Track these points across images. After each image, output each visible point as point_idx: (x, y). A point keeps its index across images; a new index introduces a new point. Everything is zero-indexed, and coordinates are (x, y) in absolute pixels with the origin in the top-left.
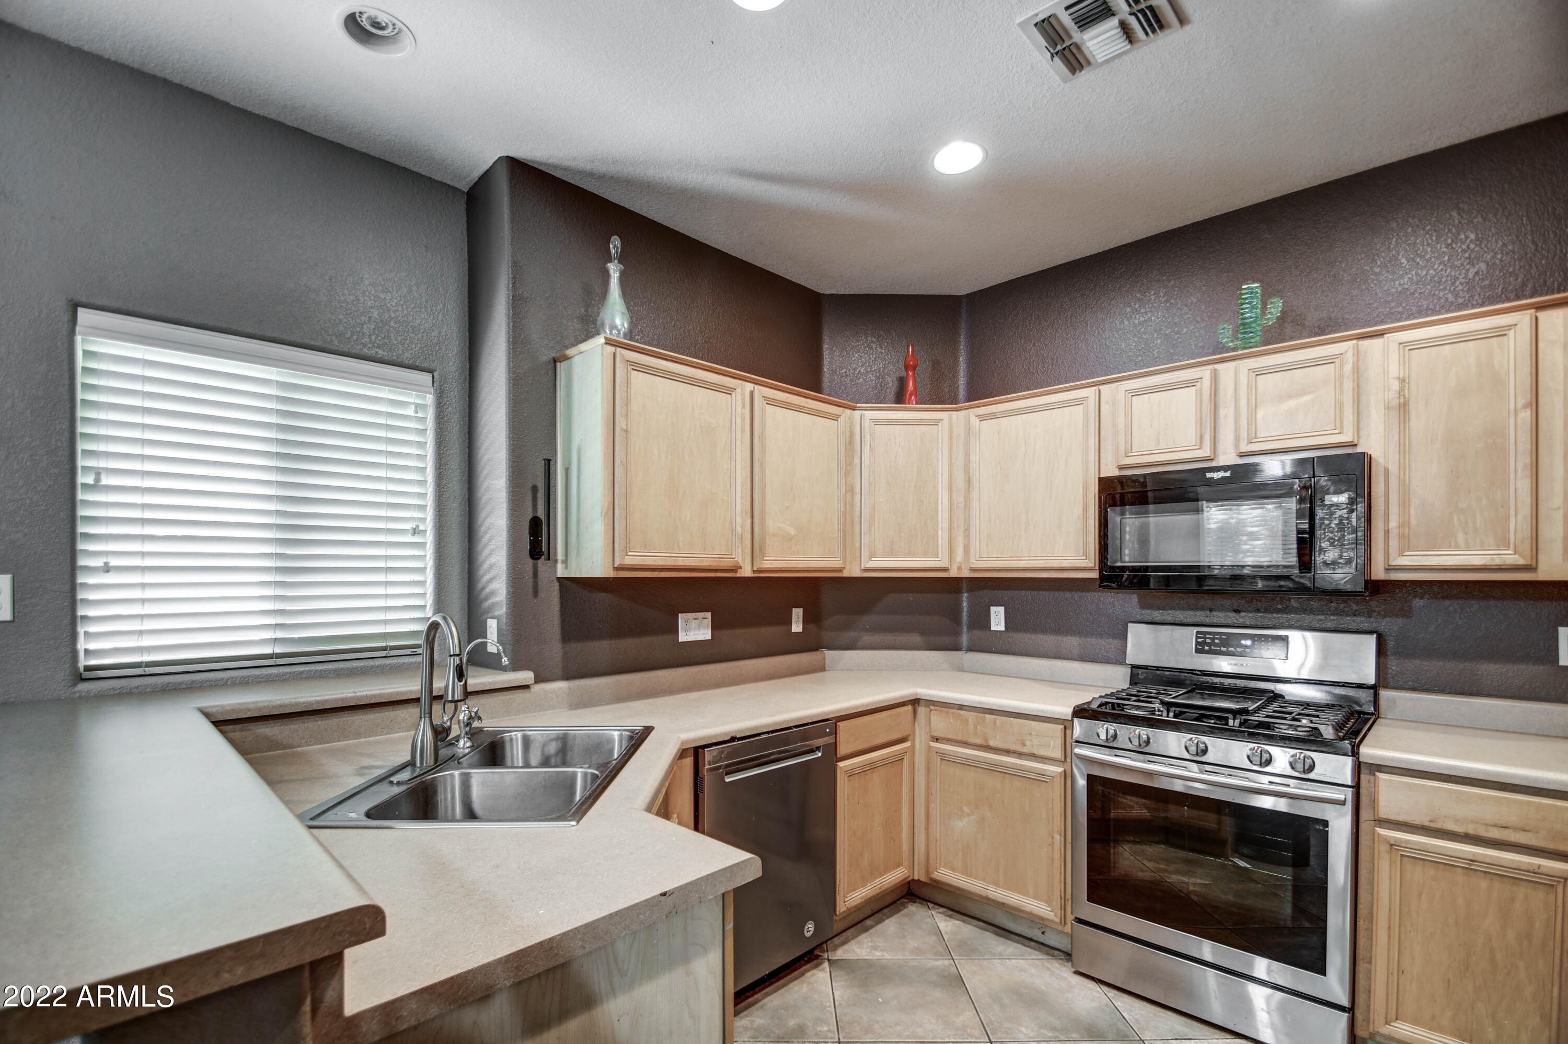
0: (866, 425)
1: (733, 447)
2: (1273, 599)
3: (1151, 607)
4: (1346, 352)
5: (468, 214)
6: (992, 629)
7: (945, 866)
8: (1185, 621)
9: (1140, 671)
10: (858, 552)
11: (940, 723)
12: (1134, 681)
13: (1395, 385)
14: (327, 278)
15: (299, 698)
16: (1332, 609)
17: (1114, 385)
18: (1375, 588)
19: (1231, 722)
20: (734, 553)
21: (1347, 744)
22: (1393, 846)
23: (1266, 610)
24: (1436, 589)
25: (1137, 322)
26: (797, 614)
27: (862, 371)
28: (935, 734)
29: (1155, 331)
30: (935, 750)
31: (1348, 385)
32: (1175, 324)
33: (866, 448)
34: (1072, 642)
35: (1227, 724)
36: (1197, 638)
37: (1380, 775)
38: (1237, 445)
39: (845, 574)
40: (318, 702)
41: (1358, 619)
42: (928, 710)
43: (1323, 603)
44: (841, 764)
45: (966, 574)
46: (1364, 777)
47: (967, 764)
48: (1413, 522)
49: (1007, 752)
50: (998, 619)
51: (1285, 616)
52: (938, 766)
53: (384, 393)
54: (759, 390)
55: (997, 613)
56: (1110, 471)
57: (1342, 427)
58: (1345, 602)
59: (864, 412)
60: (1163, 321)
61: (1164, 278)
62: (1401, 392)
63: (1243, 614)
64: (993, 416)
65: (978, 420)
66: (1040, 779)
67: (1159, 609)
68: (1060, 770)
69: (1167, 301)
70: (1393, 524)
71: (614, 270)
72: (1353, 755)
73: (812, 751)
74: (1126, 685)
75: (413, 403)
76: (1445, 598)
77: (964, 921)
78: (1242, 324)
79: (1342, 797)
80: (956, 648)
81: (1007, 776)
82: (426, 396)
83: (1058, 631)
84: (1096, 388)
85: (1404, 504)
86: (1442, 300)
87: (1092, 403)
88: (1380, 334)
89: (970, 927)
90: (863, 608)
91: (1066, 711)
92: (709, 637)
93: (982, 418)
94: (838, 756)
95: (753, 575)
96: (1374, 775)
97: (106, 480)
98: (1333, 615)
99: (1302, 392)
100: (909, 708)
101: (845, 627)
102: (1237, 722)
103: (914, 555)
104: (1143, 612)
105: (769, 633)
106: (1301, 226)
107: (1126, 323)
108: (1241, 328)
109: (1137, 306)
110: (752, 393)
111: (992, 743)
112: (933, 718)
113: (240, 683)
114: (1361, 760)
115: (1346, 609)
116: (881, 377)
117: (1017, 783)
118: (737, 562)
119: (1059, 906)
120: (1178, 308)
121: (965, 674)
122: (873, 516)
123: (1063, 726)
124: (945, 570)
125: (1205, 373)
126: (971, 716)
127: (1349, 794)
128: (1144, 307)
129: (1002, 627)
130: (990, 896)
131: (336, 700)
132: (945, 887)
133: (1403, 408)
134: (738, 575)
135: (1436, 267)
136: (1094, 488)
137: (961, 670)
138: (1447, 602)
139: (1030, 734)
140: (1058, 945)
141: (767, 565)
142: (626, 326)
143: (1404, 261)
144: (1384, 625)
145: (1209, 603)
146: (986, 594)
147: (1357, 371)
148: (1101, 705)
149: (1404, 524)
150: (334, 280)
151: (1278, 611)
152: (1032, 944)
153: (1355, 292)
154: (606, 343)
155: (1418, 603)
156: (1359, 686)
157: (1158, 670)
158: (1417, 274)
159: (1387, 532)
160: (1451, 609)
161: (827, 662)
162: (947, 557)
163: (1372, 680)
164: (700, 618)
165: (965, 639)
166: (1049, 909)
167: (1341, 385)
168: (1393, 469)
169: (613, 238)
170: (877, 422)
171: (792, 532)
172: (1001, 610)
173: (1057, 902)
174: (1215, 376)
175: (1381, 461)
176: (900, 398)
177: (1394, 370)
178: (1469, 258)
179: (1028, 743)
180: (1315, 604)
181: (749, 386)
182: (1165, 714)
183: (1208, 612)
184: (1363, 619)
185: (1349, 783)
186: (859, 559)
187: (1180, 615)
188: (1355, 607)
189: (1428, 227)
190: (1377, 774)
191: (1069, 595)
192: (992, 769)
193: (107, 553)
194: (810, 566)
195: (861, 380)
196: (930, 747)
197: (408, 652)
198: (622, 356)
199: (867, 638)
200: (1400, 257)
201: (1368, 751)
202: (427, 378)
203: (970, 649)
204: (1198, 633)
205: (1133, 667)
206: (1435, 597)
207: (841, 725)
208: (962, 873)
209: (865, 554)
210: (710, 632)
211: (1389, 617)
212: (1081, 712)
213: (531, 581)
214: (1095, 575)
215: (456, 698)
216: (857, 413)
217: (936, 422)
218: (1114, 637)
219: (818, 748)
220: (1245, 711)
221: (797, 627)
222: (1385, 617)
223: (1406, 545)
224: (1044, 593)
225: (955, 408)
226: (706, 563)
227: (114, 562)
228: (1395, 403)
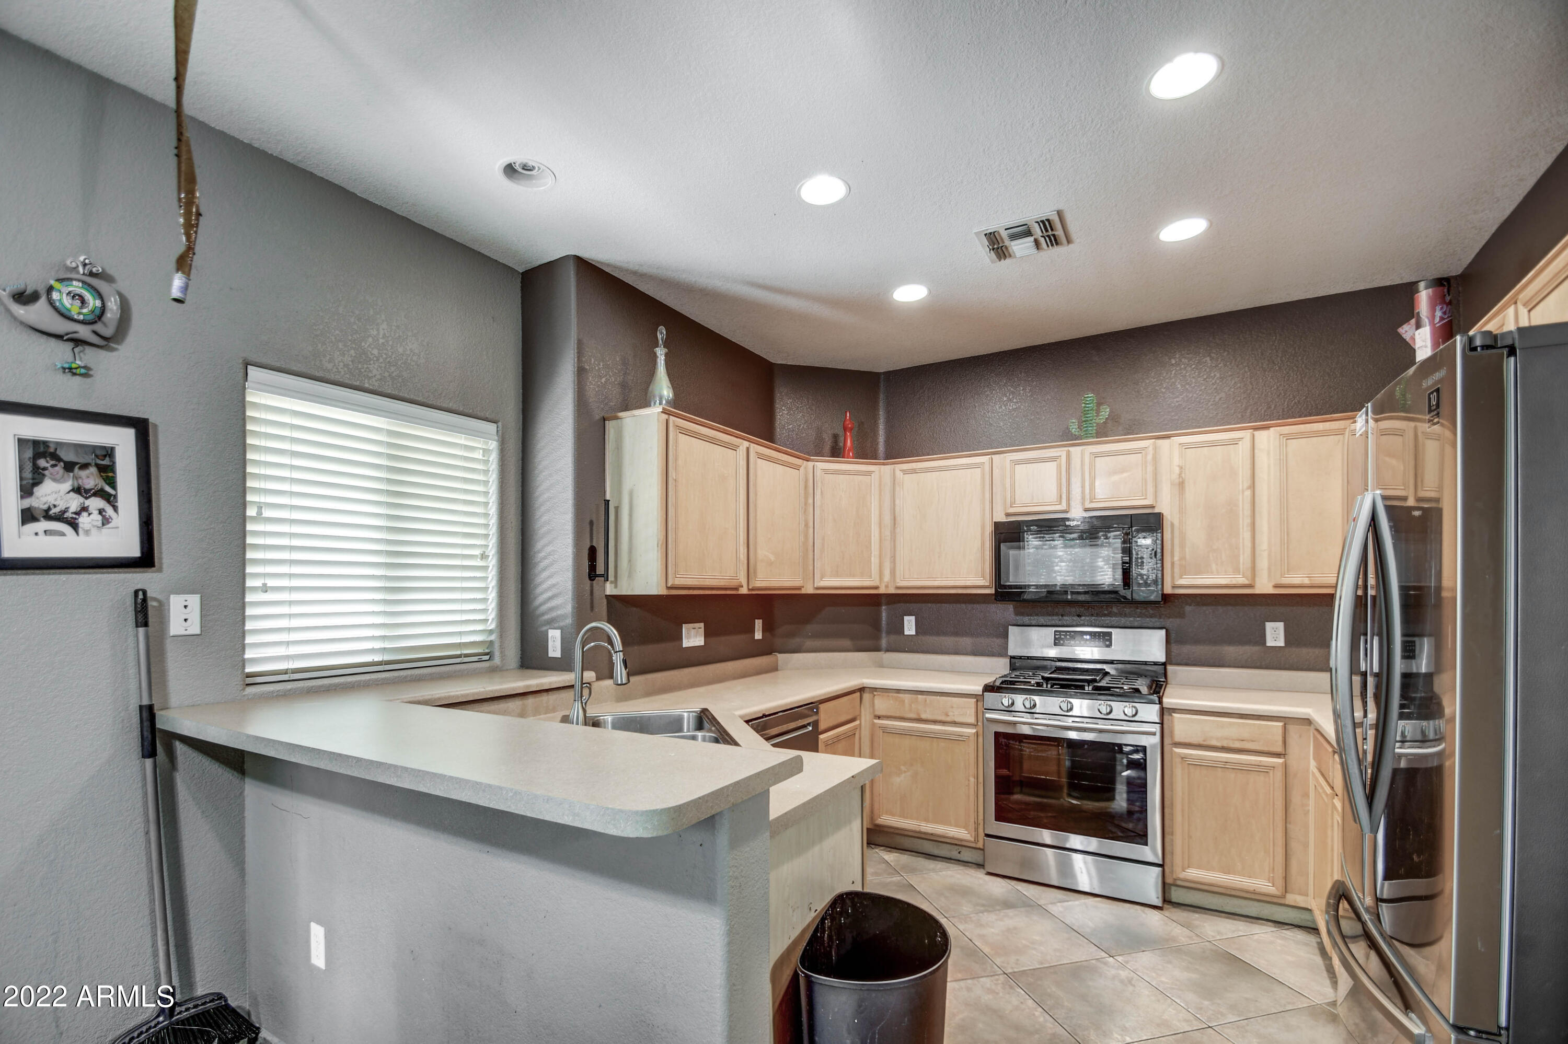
0: (818, 474)
1: (738, 491)
2: (1102, 607)
3: (1022, 614)
4: (1149, 446)
5: (522, 290)
6: (905, 634)
7: (887, 814)
8: (1045, 624)
9: (1016, 661)
10: (812, 573)
11: (882, 705)
12: (1013, 668)
13: (1177, 470)
14: (425, 344)
15: (452, 692)
16: (1138, 613)
17: (1002, 455)
18: (1166, 598)
19: (1086, 688)
20: (738, 575)
21: (1155, 697)
22: (1183, 758)
23: (1097, 615)
24: (1198, 599)
25: (1011, 408)
26: (758, 624)
27: (805, 427)
28: (878, 713)
29: (1024, 416)
30: (879, 725)
31: (1150, 468)
32: (1037, 413)
33: (818, 492)
34: (966, 641)
35: (1084, 690)
36: (1055, 635)
37: (1175, 715)
38: (1083, 504)
39: (803, 591)
40: (462, 696)
41: (1153, 620)
42: (871, 695)
43: (1132, 609)
44: (821, 737)
45: (892, 591)
46: (1165, 717)
47: (903, 734)
48: (1188, 557)
49: (935, 722)
50: (910, 626)
51: (1109, 618)
52: (881, 737)
53: (461, 440)
54: (754, 447)
55: (909, 621)
56: (1001, 518)
57: (1146, 495)
58: (1146, 608)
59: (816, 463)
60: (1030, 410)
61: (1030, 379)
62: (1180, 475)
63: (1083, 618)
64: (914, 471)
65: (902, 473)
66: (959, 740)
67: (1028, 616)
68: (974, 731)
69: (1031, 396)
70: (1176, 558)
71: (661, 353)
72: (1160, 704)
73: (804, 726)
74: (1007, 671)
75: (480, 449)
76: (1204, 605)
77: (901, 853)
78: (1085, 421)
79: (1154, 730)
80: (877, 649)
81: (935, 739)
82: (488, 442)
83: (956, 634)
84: (989, 456)
85: (1182, 546)
86: (1201, 414)
87: (987, 468)
88: (1168, 437)
89: (906, 856)
90: (807, 619)
91: (978, 689)
92: (702, 643)
93: (905, 472)
94: (820, 730)
95: (748, 593)
96: (1171, 715)
97: (267, 513)
98: (1138, 617)
99: (1123, 471)
100: (858, 694)
101: (792, 635)
102: (1091, 688)
103: (854, 576)
104: (1017, 618)
105: (738, 640)
106: (1118, 356)
107: (1004, 408)
108: (1084, 423)
109: (1011, 397)
110: (748, 449)
111: (924, 716)
112: (876, 701)
113: (364, 686)
114: (1164, 706)
115: (1146, 613)
116: (819, 432)
117: (943, 744)
118: (740, 582)
119: (974, 829)
120: (1039, 402)
121: (885, 670)
122: (823, 545)
123: (975, 700)
124: (877, 588)
125: (1061, 452)
126: (907, 697)
127: (1156, 728)
128: (1016, 398)
129: (913, 632)
130: (922, 830)
131: (474, 694)
132: (886, 829)
133: (1181, 485)
134: (740, 592)
135: (1197, 392)
136: (989, 529)
137: (881, 666)
138: (1204, 608)
139: (952, 707)
140: (970, 860)
141: (758, 584)
142: (671, 395)
143: (1179, 386)
144: (1169, 623)
145: (1061, 611)
146: (902, 606)
147: (1155, 460)
148: (1002, 683)
149: (1182, 558)
150: (430, 345)
151: (1105, 615)
152: (952, 861)
153: (1150, 404)
154: (662, 412)
155: (1188, 609)
156: (1155, 664)
157: (1028, 659)
158: (1187, 396)
159: (1173, 564)
160: (1207, 612)
161: (780, 663)
162: (878, 578)
163: (1163, 659)
164: (697, 627)
165: (884, 642)
166: (966, 832)
167: (1146, 467)
168: (1176, 522)
169: (660, 327)
170: (826, 472)
171: (772, 558)
172: (913, 618)
173: (972, 826)
174: (1068, 455)
175: (1169, 517)
176: (836, 452)
177: (1176, 461)
178: (1216, 389)
179: (950, 714)
180: (1127, 610)
181: (746, 444)
182: (1045, 686)
183: (1061, 617)
184: (1157, 619)
185: (1158, 721)
186: (812, 579)
187: (1042, 620)
188: (1151, 612)
189: (1193, 366)
190: (1173, 714)
191: (963, 606)
192: (923, 735)
193: (265, 575)
194: (772, 585)
195: (804, 434)
196: (874, 724)
197: (475, 659)
198: (674, 422)
199: (809, 643)
200: (1177, 384)
201: (1169, 700)
202: (492, 428)
203: (887, 650)
204: (1055, 631)
205: (1012, 657)
206: (1198, 604)
207: (822, 706)
208: (900, 816)
209: (817, 576)
210: (703, 639)
211: (1172, 618)
212: (989, 688)
213: (589, 598)
214: (992, 591)
215: (624, 682)
216: (810, 464)
217: (869, 473)
218: (997, 636)
219: (809, 724)
220: (1095, 681)
221: (758, 635)
222: (1169, 618)
223: (1184, 572)
224: (946, 605)
225: (883, 463)
226: (722, 583)
227: (271, 583)
228: (1177, 481)
